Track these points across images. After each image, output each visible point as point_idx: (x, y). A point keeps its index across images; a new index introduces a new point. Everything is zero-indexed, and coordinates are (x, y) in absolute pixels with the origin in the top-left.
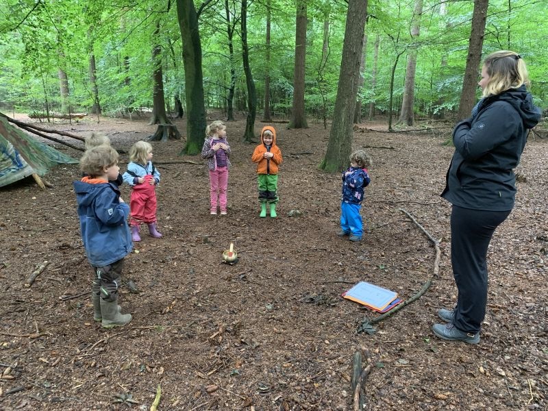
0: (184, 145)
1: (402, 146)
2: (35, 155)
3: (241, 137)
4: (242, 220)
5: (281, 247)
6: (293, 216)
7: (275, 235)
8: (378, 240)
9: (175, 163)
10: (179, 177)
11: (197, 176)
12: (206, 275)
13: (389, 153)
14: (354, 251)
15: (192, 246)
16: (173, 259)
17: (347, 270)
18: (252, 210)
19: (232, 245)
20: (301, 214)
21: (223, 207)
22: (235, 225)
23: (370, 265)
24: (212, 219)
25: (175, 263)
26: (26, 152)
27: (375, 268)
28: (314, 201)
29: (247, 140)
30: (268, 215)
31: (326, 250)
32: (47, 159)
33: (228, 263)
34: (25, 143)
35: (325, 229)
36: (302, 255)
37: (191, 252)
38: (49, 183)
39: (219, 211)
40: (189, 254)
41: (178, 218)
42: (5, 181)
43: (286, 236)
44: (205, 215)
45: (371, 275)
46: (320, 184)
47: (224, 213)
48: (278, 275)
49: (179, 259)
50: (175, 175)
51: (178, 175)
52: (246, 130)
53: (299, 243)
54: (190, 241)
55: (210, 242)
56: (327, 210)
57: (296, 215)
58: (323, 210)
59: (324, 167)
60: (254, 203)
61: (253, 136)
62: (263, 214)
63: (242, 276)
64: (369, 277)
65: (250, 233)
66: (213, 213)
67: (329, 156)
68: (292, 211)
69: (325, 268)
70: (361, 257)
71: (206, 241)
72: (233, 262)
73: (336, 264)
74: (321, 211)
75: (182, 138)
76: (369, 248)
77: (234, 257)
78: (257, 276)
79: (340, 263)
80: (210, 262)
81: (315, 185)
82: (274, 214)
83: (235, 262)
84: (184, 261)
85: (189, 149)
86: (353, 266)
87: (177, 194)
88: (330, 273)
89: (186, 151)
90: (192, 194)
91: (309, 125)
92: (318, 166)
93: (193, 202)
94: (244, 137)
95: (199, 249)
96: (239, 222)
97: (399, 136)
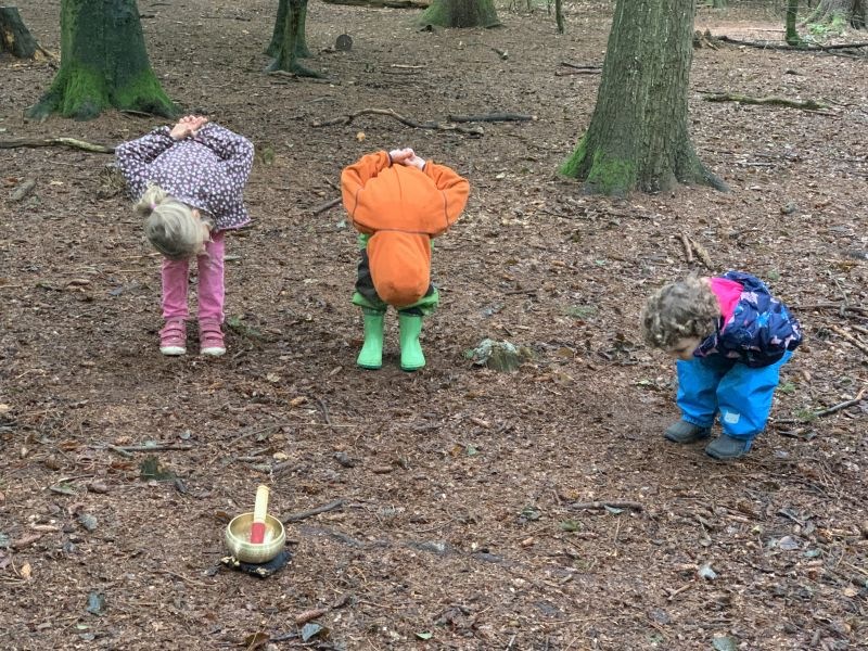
0: (46, 81)
3: (258, 52)
4: (289, 378)
5: (454, 495)
6: (490, 363)
7: (426, 445)
8: (836, 467)
9: (16, 146)
10: (32, 202)
11: (101, 196)
12: (157, 626)
14: (752, 517)
15: (92, 490)
16: (16, 550)
17: (738, 601)
18: (325, 336)
19: (262, 494)
20: (523, 357)
21: (210, 326)
22: (261, 399)
23: (827, 579)
24: (169, 373)
25: (26, 570)
27: (850, 591)
29: (280, 65)
30: (392, 357)
31: (637, 510)
33: (247, 567)
35: (622, 418)
36: (545, 534)
39: (193, 340)
41: (31, 367)
43: (471, 447)
44: (138, 355)
45: (842, 624)
47: (216, 350)
48: (461, 622)
49: (42, 551)
50: (18, 193)
51: (29, 193)
52: (279, 30)
53: (526, 480)
55: (163, 476)
56: (620, 343)
57: (500, 361)
59: (582, 169)
60: (329, 309)
61: (302, 51)
62: (371, 355)
63: (309, 630)
64: (836, 634)
65: (326, 434)
66: (171, 348)
67: (601, 130)
68: (487, 343)
69: (651, 589)
70: (784, 543)
71: (150, 470)
72: (264, 564)
73: (690, 573)
74: (597, 345)
75: (38, 55)
76: (808, 502)
77: (269, 545)
78: (374, 630)
79: (706, 571)
80: (173, 563)
82: (413, 356)
83: (276, 564)
85: (68, 94)
86: (762, 580)
88: (674, 613)
89: (55, 100)
90: (85, 270)
91: (502, 16)
92: (561, 164)
93: (89, 300)
94: (269, 53)
95: (125, 504)
96: (276, 386)
97: (827, 61)
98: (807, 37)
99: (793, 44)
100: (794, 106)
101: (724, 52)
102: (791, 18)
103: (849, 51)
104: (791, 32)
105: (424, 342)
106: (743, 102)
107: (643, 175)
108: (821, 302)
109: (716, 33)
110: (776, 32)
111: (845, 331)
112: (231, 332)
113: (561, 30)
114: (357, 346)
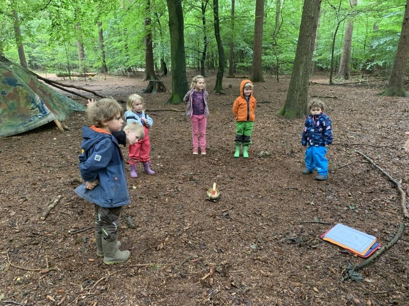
0: (169, 97)
1: (343, 96)
2: (57, 105)
3: (212, 89)
4: (220, 160)
5: (256, 185)
6: (263, 156)
7: (249, 174)
8: (342, 180)
9: (163, 111)
10: (166, 123)
11: (180, 121)
12: (193, 212)
13: (333, 102)
14: (323, 191)
15: (180, 183)
16: (165, 195)
17: (320, 210)
18: (227, 151)
19: (215, 185)
20: (270, 155)
21: (203, 148)
22: (214, 164)
23: (340, 206)
24: (195, 158)
25: (167, 199)
26: (50, 102)
27: (346, 208)
28: (279, 143)
29: (217, 92)
30: (241, 155)
31: (296, 189)
32: (66, 107)
33: (211, 200)
34: (50, 95)
35: (293, 169)
36: (276, 194)
37: (180, 189)
38: (66, 127)
39: (200, 151)
40: (178, 191)
41: (167, 157)
42: (33, 125)
43: (259, 175)
44: (188, 155)
45: (344, 216)
46: (282, 128)
47: (204, 153)
48: (258, 213)
49: (170, 195)
50: (164, 121)
51: (166, 121)
52: (217, 84)
53: (271, 182)
54: (177, 178)
55: (194, 180)
56: (292, 152)
57: (265, 156)
58: (288, 152)
59: (283, 113)
60: (228, 145)
61: (221, 89)
62: (237, 154)
63: (225, 214)
64: (342, 218)
65: (228, 172)
66: (195, 153)
67: (288, 105)
68: (262, 152)
69: (300, 207)
70: (330, 197)
71: (191, 179)
72: (216, 199)
73: (309, 204)
74: (287, 152)
75: (167, 91)
76: (336, 188)
77: (216, 195)
78: (239, 214)
79: (312, 203)
80: (196, 199)
81: (277, 129)
82: (246, 155)
83: (218, 199)
84: (173, 197)
85: (173, 99)
86: (325, 205)
87: (165, 136)
88: (305, 212)
89: (171, 101)
90: (178, 136)
91: (265, 79)
92: (278, 112)
93: (178, 143)
94: (214, 89)
95: (186, 186)
96: (217, 161)
97: (339, 87)
98: (334, 82)
99: (331, 84)
100: (332, 98)
101: (315, 86)
102: (331, 78)
103: (344, 85)
104: (331, 81)
105: (248, 152)
106: (320, 97)
107: (297, 114)
108: (338, 142)
109: (313, 82)
110: (327, 81)
111: (344, 149)
112: (207, 150)
113: (278, 82)
114: (234, 153)
